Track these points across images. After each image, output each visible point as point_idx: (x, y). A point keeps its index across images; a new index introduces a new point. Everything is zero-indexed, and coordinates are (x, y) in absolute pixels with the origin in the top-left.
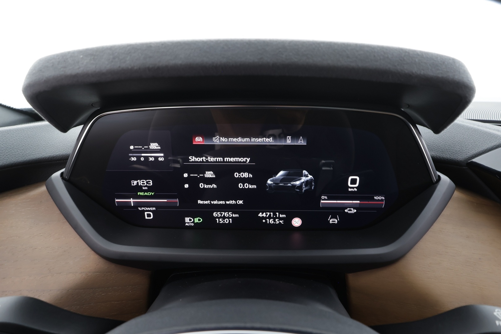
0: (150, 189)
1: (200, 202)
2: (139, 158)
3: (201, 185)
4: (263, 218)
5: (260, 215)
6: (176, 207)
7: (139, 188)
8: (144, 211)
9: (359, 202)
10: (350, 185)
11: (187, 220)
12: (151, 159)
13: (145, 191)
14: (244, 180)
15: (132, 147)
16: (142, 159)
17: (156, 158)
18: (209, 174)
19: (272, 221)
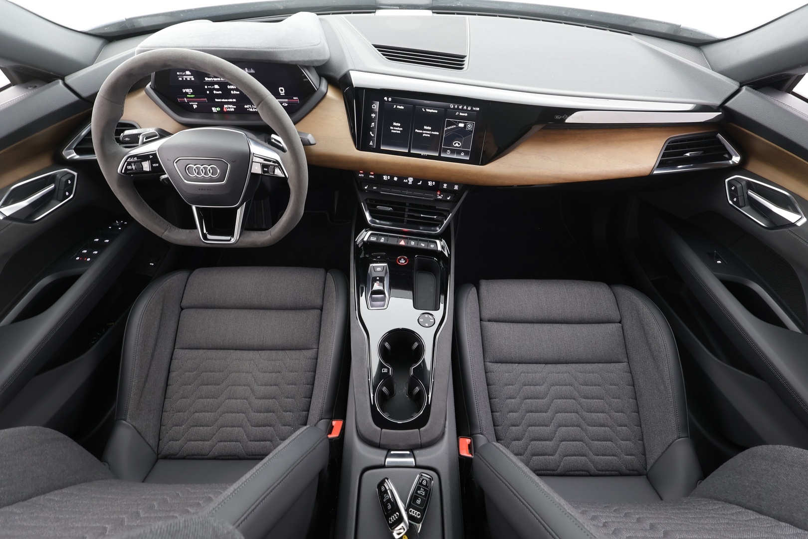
0: (192, 94)
1: (216, 100)
2: (183, 78)
3: (215, 92)
4: (247, 108)
5: (245, 107)
6: (206, 103)
7: (187, 93)
8: (192, 105)
9: (287, 100)
10: (280, 92)
11: (213, 109)
12: (188, 79)
13: (190, 95)
14: (233, 90)
15: (178, 73)
16: (184, 79)
17: (191, 78)
18: (216, 87)
19: (251, 110)
